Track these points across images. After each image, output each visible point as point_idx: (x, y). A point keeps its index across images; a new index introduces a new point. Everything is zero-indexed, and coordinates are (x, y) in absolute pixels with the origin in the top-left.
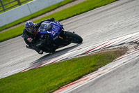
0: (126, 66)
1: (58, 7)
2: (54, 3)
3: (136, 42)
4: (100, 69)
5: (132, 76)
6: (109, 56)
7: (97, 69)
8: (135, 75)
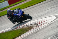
0: (33, 34)
1: (4, 9)
2: (3, 7)
3: (37, 24)
4: (22, 35)
5: (35, 38)
6: (26, 29)
7: (21, 35)
8: (36, 37)
